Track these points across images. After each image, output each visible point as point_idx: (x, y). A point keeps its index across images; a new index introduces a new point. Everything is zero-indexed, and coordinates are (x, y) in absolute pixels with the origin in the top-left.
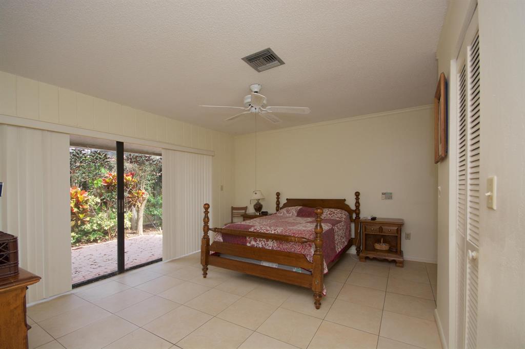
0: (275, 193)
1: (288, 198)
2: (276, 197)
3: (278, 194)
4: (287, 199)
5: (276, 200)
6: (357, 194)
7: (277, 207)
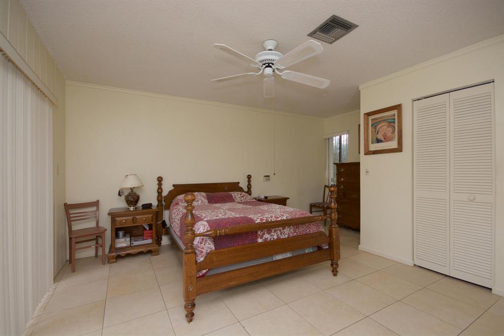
0: (156, 179)
1: (175, 184)
2: (157, 182)
3: (160, 180)
4: (174, 186)
5: (157, 187)
6: (249, 177)
7: (158, 196)
